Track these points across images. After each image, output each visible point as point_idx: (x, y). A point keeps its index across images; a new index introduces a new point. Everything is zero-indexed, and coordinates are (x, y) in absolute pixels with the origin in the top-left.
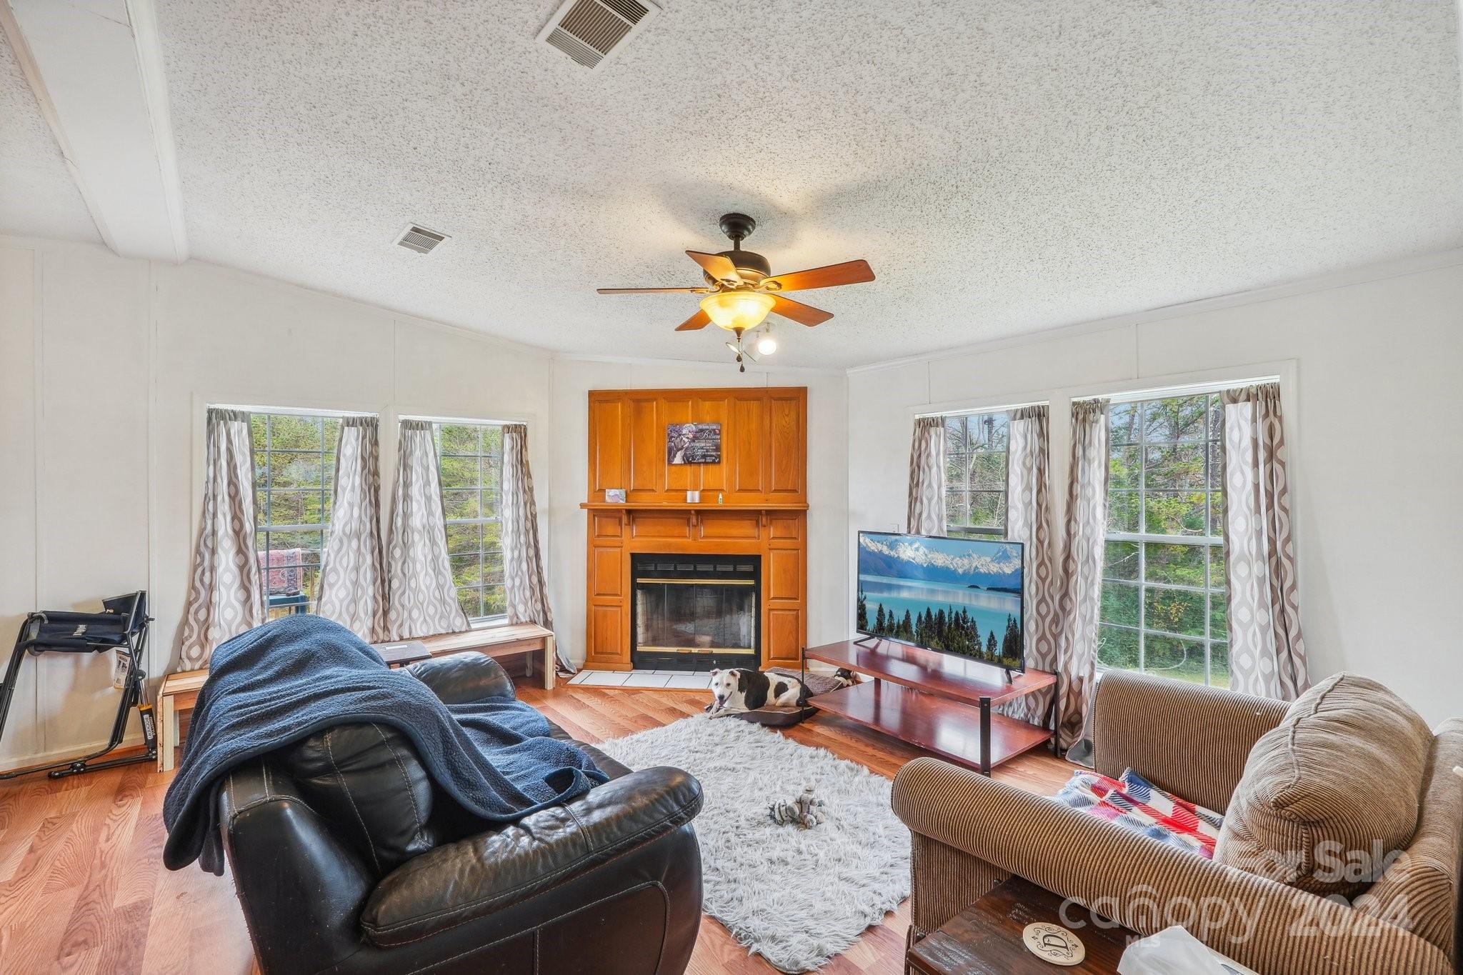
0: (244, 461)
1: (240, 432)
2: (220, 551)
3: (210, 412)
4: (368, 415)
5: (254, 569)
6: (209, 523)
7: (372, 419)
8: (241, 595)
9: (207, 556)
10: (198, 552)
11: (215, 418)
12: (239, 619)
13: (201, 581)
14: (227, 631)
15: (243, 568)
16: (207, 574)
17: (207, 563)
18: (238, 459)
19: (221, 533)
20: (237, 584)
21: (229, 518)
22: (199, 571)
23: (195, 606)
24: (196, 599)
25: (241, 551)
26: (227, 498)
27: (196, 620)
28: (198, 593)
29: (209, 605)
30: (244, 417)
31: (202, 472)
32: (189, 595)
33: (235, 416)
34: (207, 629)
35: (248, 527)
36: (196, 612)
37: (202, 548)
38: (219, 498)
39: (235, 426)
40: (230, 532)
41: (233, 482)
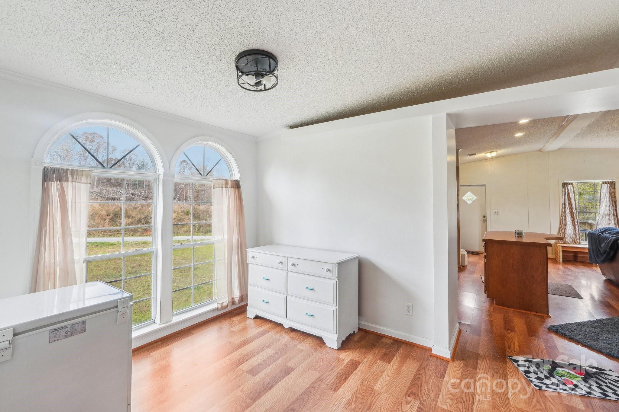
0: (572, 195)
1: (571, 188)
2: (567, 216)
3: (563, 183)
4: (611, 180)
5: (576, 221)
6: (564, 209)
7: (613, 181)
8: (573, 227)
9: (563, 217)
10: (561, 216)
11: (565, 185)
12: (573, 233)
13: (562, 223)
14: (569, 235)
15: (573, 221)
16: (564, 222)
17: (563, 219)
18: (571, 194)
19: (567, 212)
20: (571, 224)
21: (568, 209)
22: (562, 220)
23: (561, 229)
24: (561, 227)
25: (572, 216)
26: (568, 204)
27: (562, 232)
28: (562, 226)
29: (565, 229)
30: (572, 184)
31: (562, 198)
32: (560, 226)
33: (569, 184)
34: (565, 234)
35: (574, 211)
36: (562, 230)
37: (562, 215)
38: (566, 204)
39: (569, 186)
40: (569, 212)
41: (569, 200)
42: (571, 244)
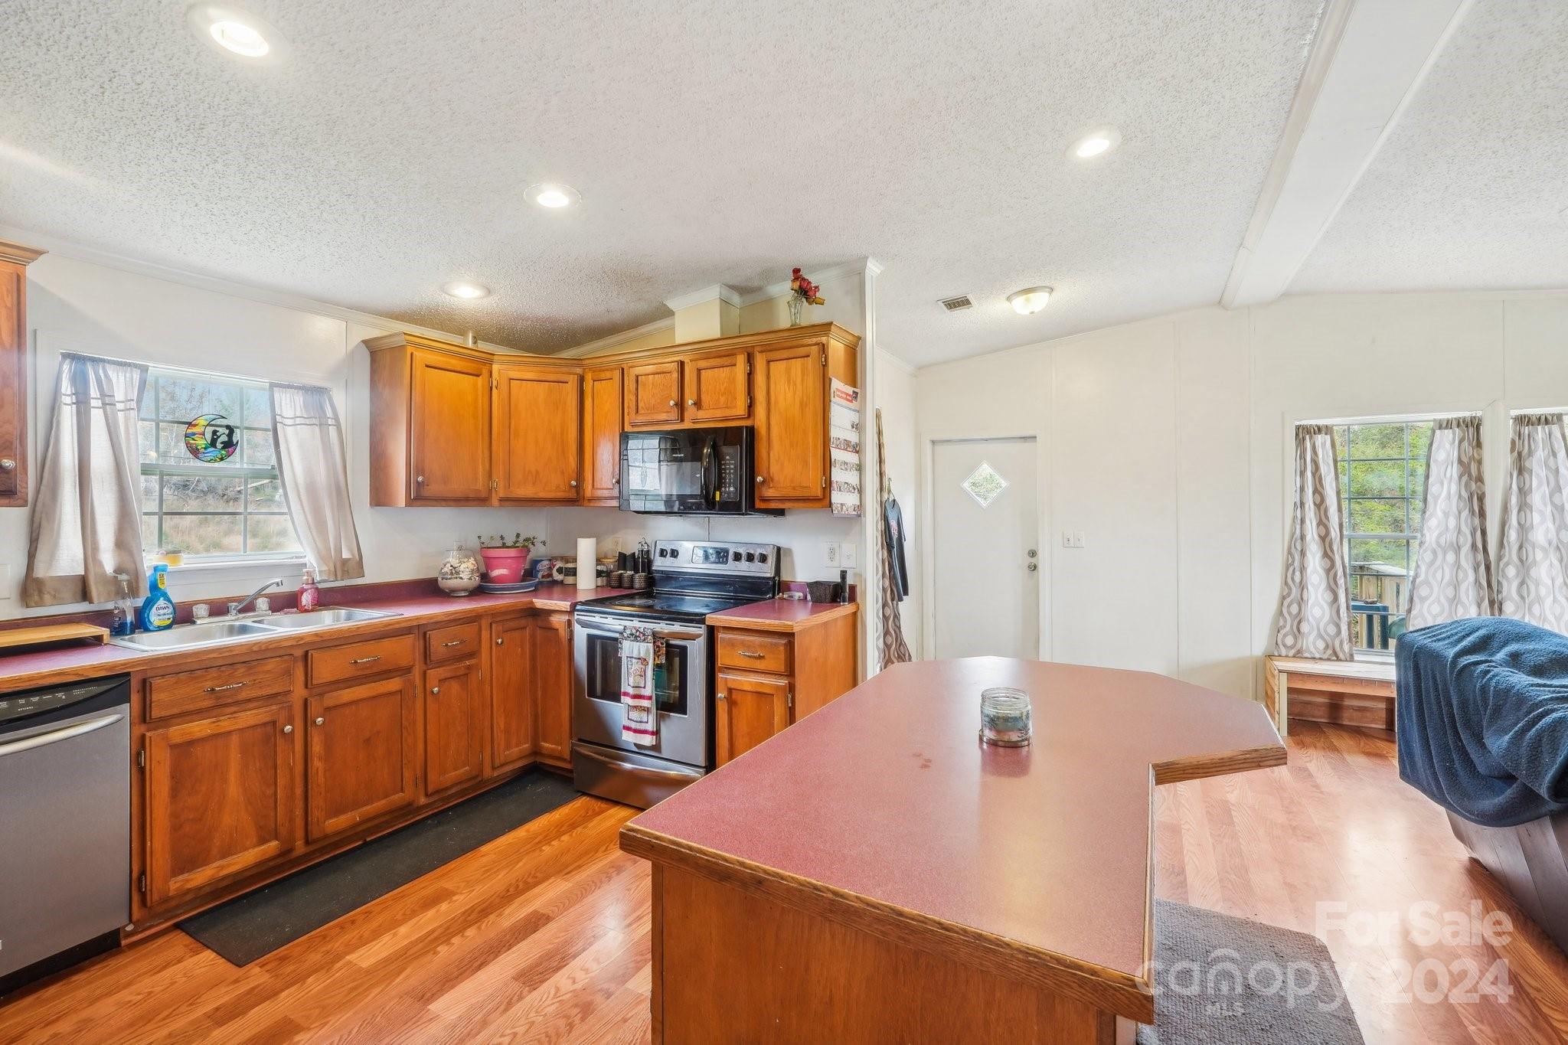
0: (1329, 471)
1: (1324, 444)
2: (1308, 554)
3: (1298, 428)
4: (1467, 414)
5: (1340, 573)
6: (1298, 527)
7: (1473, 419)
8: (1329, 597)
9: (1296, 557)
10: (1290, 552)
11: (1303, 433)
12: (1327, 618)
13: (1293, 579)
14: (1315, 626)
15: (1330, 570)
16: (1298, 574)
17: (1297, 564)
18: (1323, 469)
19: (1309, 537)
20: (1324, 585)
21: (1314, 524)
22: (1291, 569)
23: (1288, 600)
24: (1289, 595)
25: (1327, 555)
26: (1312, 506)
27: (1290, 613)
28: (1290, 589)
29: (1301, 602)
30: (1328, 430)
31: (1292, 482)
32: (1282, 590)
33: (1320, 430)
34: (1300, 622)
35: (1334, 533)
36: (1289, 606)
37: (1293, 550)
38: (1307, 506)
39: (1320, 439)
40: (1316, 537)
41: (1318, 491)
42: (1321, 659)
